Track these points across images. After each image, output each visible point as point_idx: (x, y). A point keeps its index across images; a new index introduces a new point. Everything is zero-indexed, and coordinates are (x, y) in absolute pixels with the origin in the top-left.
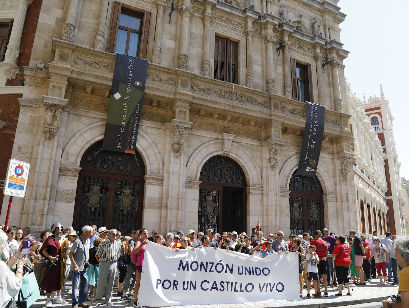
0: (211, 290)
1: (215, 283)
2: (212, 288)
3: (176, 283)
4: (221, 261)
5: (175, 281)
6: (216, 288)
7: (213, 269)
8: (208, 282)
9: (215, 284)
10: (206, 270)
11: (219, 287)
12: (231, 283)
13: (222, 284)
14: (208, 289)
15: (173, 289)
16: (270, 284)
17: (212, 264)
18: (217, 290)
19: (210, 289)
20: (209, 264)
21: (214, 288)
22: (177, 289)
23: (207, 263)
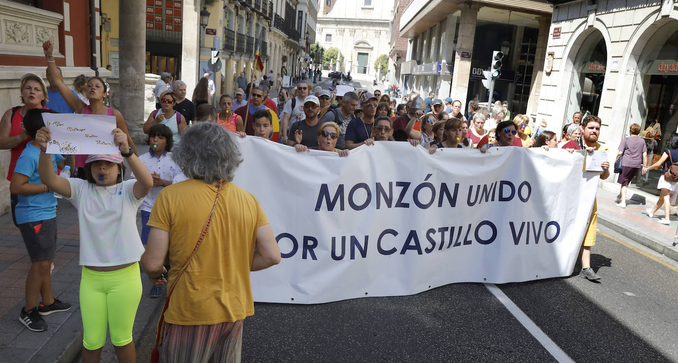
0: (403, 252)
1: (413, 234)
2: (406, 247)
3: (310, 243)
4: (429, 176)
5: (306, 239)
6: (418, 247)
7: (408, 198)
8: (395, 233)
9: (413, 239)
10: (389, 202)
11: (425, 244)
12: (449, 230)
13: (431, 235)
14: (394, 250)
15: (304, 257)
16: (533, 223)
17: (405, 185)
18: (420, 253)
19: (399, 249)
20: (394, 185)
21: (412, 248)
22: (314, 258)
23: (391, 184)
